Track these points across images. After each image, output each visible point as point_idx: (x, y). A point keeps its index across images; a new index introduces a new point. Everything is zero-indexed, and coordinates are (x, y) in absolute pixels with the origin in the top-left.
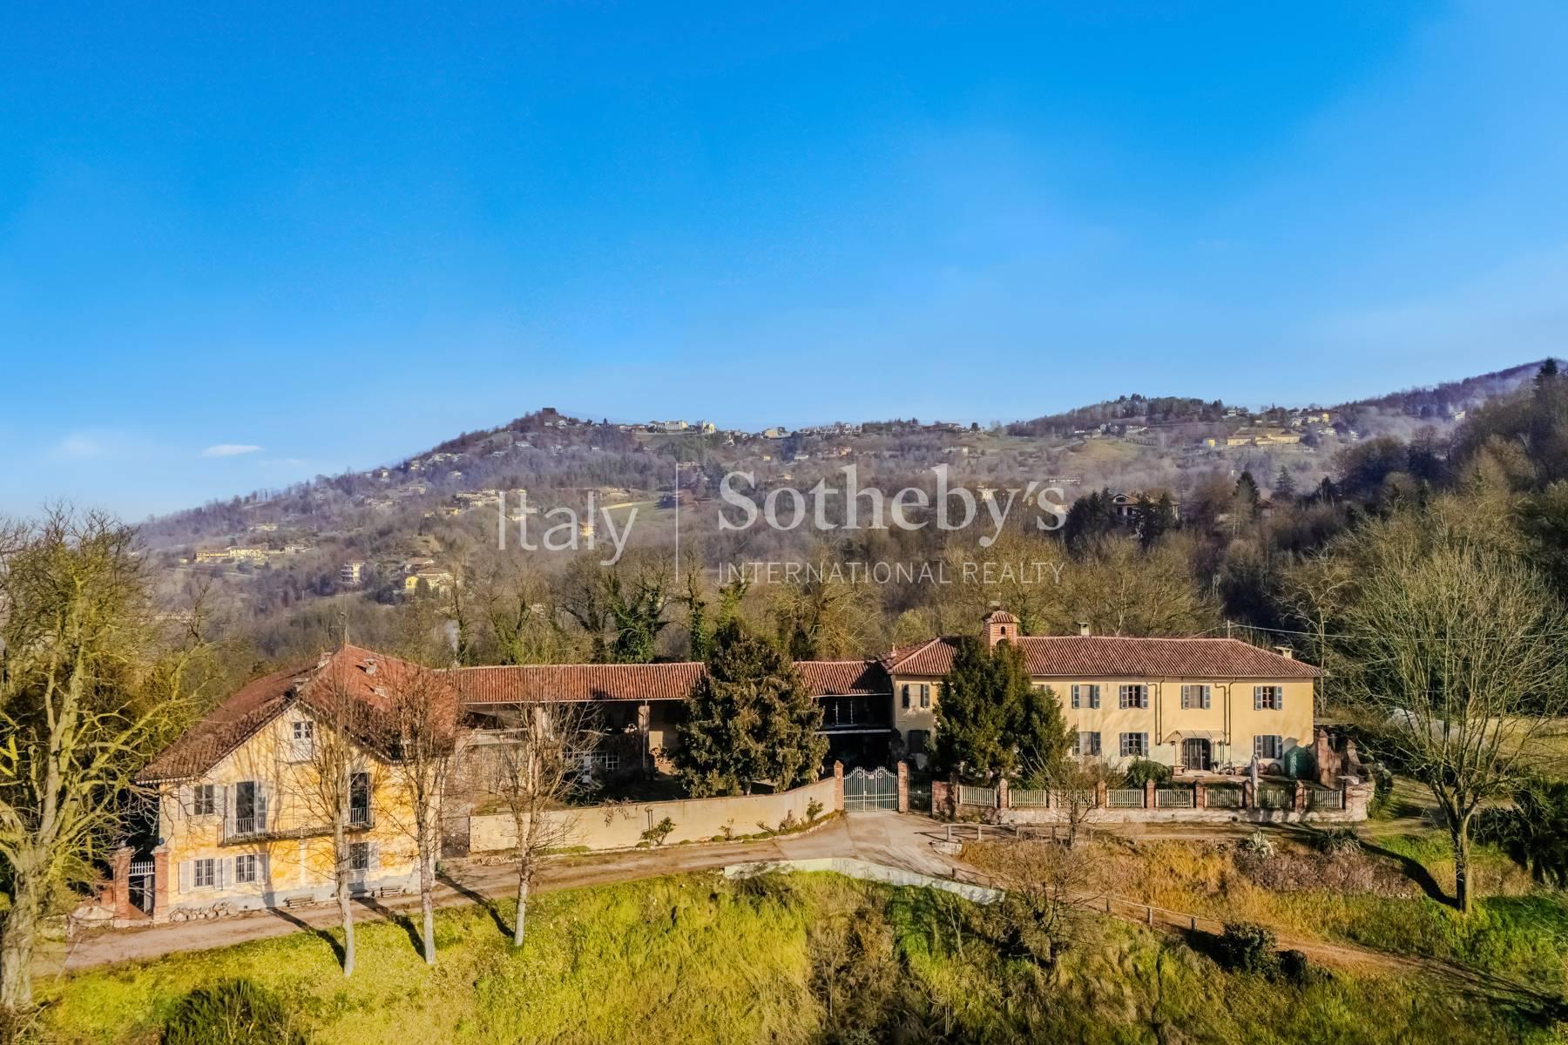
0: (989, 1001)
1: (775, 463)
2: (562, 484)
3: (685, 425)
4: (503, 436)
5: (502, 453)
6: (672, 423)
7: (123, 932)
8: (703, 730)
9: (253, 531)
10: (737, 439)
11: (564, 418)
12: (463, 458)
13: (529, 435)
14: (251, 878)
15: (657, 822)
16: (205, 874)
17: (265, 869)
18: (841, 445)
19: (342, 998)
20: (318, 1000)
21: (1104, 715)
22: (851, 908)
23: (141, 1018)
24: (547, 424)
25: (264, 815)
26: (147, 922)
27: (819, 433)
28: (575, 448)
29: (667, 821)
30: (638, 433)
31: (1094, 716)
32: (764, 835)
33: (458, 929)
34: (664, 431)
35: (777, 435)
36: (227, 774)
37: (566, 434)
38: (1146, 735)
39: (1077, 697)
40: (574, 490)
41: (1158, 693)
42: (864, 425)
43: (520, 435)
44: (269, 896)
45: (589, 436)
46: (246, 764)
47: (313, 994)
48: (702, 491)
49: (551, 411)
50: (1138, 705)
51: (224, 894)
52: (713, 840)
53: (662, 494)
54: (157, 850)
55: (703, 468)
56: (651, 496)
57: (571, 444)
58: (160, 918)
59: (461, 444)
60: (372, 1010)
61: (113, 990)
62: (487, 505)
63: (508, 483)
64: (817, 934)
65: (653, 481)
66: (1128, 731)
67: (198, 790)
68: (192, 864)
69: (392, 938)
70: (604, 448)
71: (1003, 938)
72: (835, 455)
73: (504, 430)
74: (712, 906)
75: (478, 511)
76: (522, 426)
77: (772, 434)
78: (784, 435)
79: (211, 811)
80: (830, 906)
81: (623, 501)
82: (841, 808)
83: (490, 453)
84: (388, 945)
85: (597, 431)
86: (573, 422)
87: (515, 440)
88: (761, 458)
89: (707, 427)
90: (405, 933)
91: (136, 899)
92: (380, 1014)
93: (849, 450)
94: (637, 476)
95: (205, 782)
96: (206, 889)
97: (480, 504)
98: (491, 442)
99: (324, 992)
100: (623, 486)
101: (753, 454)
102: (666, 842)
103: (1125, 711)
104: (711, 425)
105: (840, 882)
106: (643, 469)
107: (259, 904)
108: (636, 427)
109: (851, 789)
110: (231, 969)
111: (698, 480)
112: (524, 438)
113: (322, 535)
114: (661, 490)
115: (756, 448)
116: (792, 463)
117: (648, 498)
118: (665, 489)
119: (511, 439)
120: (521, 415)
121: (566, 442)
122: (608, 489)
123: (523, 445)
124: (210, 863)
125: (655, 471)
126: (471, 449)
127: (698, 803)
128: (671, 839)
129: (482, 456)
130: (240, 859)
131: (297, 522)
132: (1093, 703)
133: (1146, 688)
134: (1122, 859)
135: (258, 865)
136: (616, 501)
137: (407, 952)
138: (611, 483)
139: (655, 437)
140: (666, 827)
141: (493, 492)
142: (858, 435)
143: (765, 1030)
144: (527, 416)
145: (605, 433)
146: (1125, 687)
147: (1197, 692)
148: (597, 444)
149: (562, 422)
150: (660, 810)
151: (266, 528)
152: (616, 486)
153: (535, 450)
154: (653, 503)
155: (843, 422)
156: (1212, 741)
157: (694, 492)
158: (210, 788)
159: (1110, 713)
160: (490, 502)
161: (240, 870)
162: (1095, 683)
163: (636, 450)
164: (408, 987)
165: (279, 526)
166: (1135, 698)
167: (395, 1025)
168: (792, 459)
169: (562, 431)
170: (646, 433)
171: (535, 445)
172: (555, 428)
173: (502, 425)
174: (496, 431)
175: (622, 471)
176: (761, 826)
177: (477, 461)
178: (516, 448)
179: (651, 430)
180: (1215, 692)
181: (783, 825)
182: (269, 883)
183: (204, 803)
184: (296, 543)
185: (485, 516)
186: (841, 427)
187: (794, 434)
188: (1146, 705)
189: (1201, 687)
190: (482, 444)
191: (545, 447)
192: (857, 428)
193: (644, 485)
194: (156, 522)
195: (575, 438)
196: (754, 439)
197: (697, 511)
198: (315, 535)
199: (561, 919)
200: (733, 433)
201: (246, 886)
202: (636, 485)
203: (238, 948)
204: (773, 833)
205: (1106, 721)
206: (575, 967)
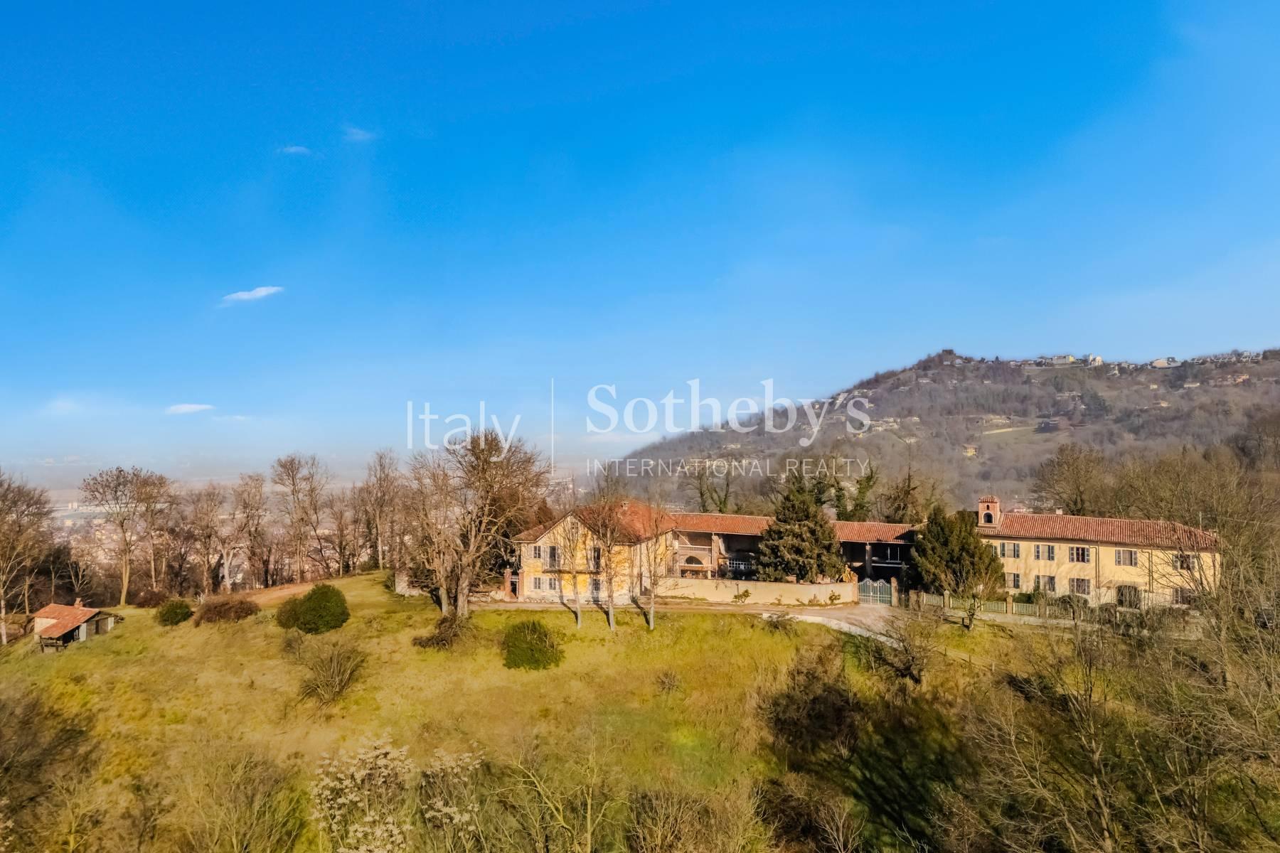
0: (878, 693)
1: (1162, 391)
2: (950, 413)
3: (1072, 359)
4: (908, 374)
5: (907, 388)
6: (1059, 358)
7: (507, 602)
8: (767, 546)
9: (725, 448)
10: (1122, 370)
11: (961, 357)
12: (876, 393)
13: (930, 373)
14: (555, 589)
15: (741, 592)
16: (538, 584)
17: (560, 585)
18: (1235, 373)
19: (574, 635)
20: (565, 634)
21: (1058, 566)
22: (827, 642)
23: (501, 628)
24: (945, 363)
25: (559, 561)
26: (515, 600)
27: (1212, 362)
28: (968, 382)
29: (746, 591)
30: (1027, 367)
31: (1051, 566)
32: (799, 606)
33: (627, 619)
34: (1052, 365)
35: (1166, 365)
36: (544, 543)
37: (962, 371)
38: (1089, 581)
39: (1038, 552)
40: (961, 417)
41: (1097, 554)
42: (1265, 353)
43: (923, 373)
44: (561, 597)
45: (982, 372)
46: (552, 538)
47: (564, 632)
48: (1077, 417)
49: (950, 352)
50: (1083, 560)
51: (545, 594)
52: (771, 604)
53: (1040, 420)
54: (520, 571)
55: (1081, 397)
56: (1030, 422)
57: (965, 379)
58: (521, 599)
59: (876, 381)
60: (584, 642)
61: (494, 616)
62: (886, 430)
63: (906, 412)
64: (803, 652)
65: (1033, 411)
66: (1076, 577)
67: (535, 548)
68: (533, 580)
69: (599, 617)
70: (995, 382)
71: (902, 666)
72: (1230, 381)
73: (911, 369)
74: (751, 630)
75: (878, 435)
76: (924, 366)
77: (1162, 363)
78: (1173, 365)
79: (539, 557)
80: (815, 640)
81: (1004, 426)
82: (856, 600)
83: (897, 388)
84: (597, 620)
85: (989, 368)
86: (968, 360)
87: (917, 377)
88: (1148, 387)
89: (1094, 360)
90: (605, 616)
91: (514, 590)
92: (586, 644)
93: (1246, 377)
94: (1018, 405)
95: (537, 544)
96: (538, 590)
97: (880, 429)
98: (899, 379)
99: (569, 633)
100: (1005, 413)
101: (1139, 383)
102: (746, 602)
103: (1072, 564)
104: (1099, 359)
105: (823, 629)
106: (1024, 399)
107: (558, 600)
108: (1025, 362)
109: (862, 590)
110: (536, 618)
111: (1075, 408)
112: (926, 376)
113: (767, 452)
114: (1038, 417)
115: (1142, 378)
116: (1181, 391)
117: (1028, 425)
118: (1044, 416)
119: (914, 377)
120: (923, 356)
121: (961, 378)
122: (992, 416)
123: (925, 381)
124: (539, 579)
125: (1035, 400)
126: (883, 386)
127: (763, 584)
128: (748, 601)
129: (890, 390)
130: (551, 579)
131: (755, 442)
132: (1051, 558)
133: (1088, 550)
134: (1001, 640)
135: (557, 583)
136: (998, 427)
137: (604, 624)
138: (994, 412)
139: (1042, 371)
140: (746, 594)
141: (892, 420)
142: (1257, 363)
143: (755, 685)
144: (929, 356)
145: (998, 368)
146: (1072, 549)
147: (1127, 556)
148: (988, 378)
149: (958, 361)
150: (743, 585)
151: (733, 446)
152: (998, 414)
153: (936, 385)
154: (1032, 428)
155: (1241, 349)
156: (1139, 589)
157: (1070, 419)
158: (539, 547)
159: (1062, 564)
160: (888, 428)
161: (551, 584)
162: (1051, 544)
163: (1025, 383)
164: (601, 637)
165: (742, 445)
166: (1082, 556)
167: (591, 649)
168: (1181, 386)
169: (958, 369)
170: (1035, 367)
171: (934, 381)
172: (952, 365)
173: (908, 367)
174: (904, 371)
175: (1004, 401)
176: (798, 600)
177: (886, 395)
178: (918, 384)
179: (1039, 364)
180: (1142, 557)
181: (810, 601)
182: (561, 591)
183: (538, 554)
184: (749, 457)
185: (884, 439)
186: (1239, 355)
187: (1184, 364)
188: (1088, 561)
189: (1131, 552)
190: (891, 381)
191: (943, 382)
192: (1258, 355)
193: (1024, 413)
194: (667, 441)
195: (969, 374)
196: (1140, 369)
197: (1072, 435)
198: (762, 452)
199: (676, 623)
200: (1119, 365)
201: (553, 591)
202: (1017, 413)
203: (542, 611)
204: (804, 605)
205: (1061, 570)
206: (675, 643)
